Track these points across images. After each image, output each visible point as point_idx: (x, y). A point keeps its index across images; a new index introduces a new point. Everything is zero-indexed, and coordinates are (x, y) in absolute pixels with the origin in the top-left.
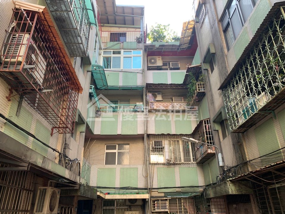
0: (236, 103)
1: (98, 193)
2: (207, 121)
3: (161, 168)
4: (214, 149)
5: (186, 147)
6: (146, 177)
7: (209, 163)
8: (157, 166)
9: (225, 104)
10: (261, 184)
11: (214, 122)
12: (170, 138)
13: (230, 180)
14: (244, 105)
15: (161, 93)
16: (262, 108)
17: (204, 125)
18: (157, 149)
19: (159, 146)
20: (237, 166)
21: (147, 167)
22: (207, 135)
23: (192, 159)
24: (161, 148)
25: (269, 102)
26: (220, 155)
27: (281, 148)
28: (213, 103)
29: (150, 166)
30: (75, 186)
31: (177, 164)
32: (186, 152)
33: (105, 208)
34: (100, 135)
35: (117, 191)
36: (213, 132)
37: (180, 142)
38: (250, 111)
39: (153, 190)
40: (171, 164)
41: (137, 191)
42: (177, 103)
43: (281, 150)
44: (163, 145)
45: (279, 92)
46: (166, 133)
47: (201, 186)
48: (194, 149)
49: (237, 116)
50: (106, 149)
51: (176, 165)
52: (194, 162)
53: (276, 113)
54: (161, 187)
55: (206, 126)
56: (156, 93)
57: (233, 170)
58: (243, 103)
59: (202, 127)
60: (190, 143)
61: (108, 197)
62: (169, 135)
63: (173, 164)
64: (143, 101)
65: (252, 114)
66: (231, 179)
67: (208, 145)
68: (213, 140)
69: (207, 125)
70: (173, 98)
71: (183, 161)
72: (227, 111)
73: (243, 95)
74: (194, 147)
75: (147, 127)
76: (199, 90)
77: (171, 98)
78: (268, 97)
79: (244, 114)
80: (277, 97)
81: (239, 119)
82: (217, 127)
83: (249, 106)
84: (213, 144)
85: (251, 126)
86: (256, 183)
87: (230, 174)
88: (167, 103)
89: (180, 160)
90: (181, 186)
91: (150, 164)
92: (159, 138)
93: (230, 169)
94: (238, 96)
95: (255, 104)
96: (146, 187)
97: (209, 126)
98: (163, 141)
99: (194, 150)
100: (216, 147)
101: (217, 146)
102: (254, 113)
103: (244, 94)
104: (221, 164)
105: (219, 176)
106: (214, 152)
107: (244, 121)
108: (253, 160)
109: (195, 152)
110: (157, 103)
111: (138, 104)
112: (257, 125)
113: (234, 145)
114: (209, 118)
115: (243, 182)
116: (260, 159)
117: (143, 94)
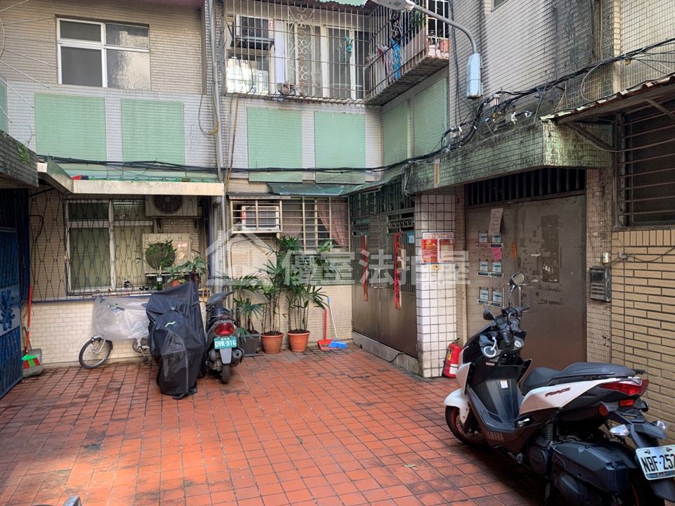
1: (42, 168)
3: (260, 109)
6: (212, 135)
8: (248, 103)
18: (252, 46)
19: (259, 35)
21: (214, 104)
23: (353, 90)
24: (265, 46)
26: (472, 63)
29: (226, 101)
31: (308, 101)
32: (339, 67)
33: (74, 225)
35: (113, 172)
37: (324, 32)
39: (235, 175)
40: (291, 99)
41: (182, 174)
44: (271, 36)
47: (370, 169)
51: (305, 105)
52: (359, 100)
54: (259, 167)
57: (528, 100)
63: (296, 100)
71: (326, 93)
89: (319, 90)
91: (224, 93)
96: (212, 166)
98: (271, 21)
104: (474, 89)
106: (446, 56)
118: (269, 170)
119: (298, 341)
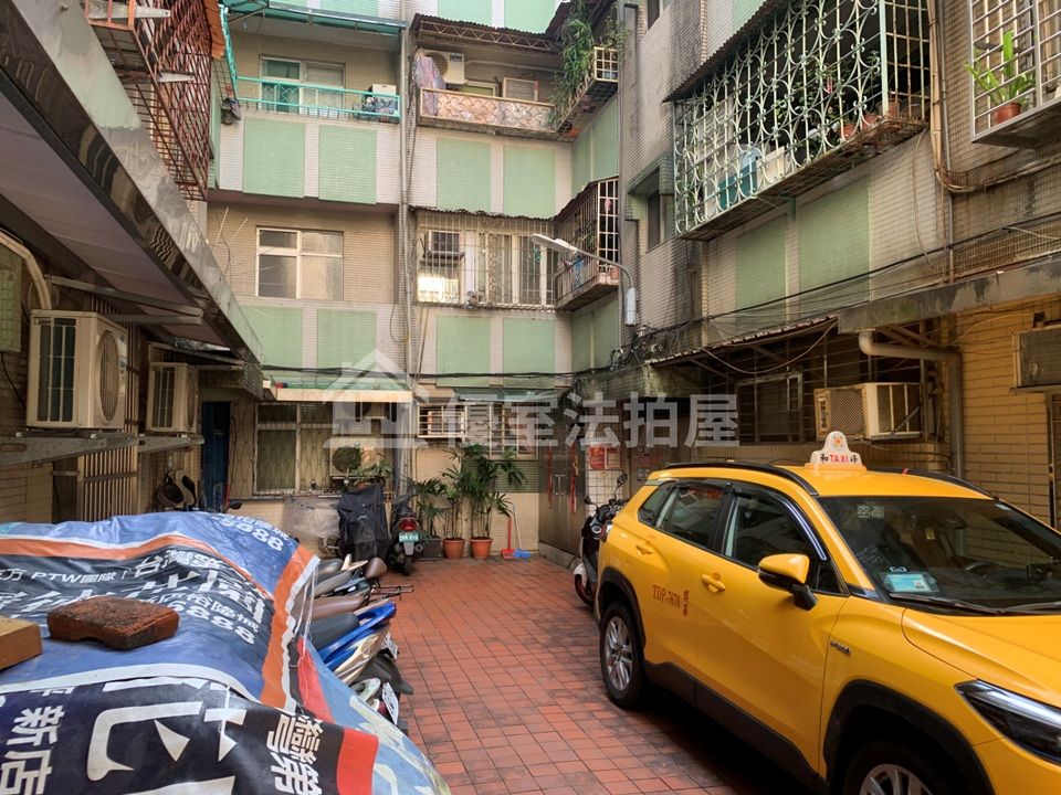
0: (706, 156)
1: (267, 384)
2: (611, 184)
3: (450, 316)
4: (615, 274)
5: (531, 260)
6: (403, 343)
7: (592, 312)
8: (438, 311)
9: (676, 149)
10: (723, 375)
11: (632, 193)
12: (484, 225)
13: (651, 364)
14: (726, 169)
15: (462, 56)
16: (769, 189)
17: (599, 197)
18: (443, 257)
19: (450, 249)
20: (675, 327)
21: (405, 312)
22: (603, 229)
23: (543, 295)
24: (456, 258)
25: (790, 178)
26: (631, 295)
27: (787, 295)
28: (636, 129)
29: (417, 309)
30: (232, 361)
31: (497, 308)
32: (530, 276)
33: (264, 427)
34: (241, 192)
35: (309, 379)
36: (624, 226)
37: (515, 242)
38: (739, 189)
39: (423, 381)
40: (480, 308)
42: (518, 105)
43: (787, 301)
44: (461, 250)
45: (816, 159)
46: (472, 209)
47: (560, 375)
48: (556, 266)
49: (701, 195)
50: (261, 244)
51: (495, 312)
52: (549, 306)
53: (798, 204)
54: (447, 372)
55: (603, 201)
56: (447, 55)
57: (660, 337)
58: (726, 162)
59: (592, 203)
60: (543, 249)
61: (283, 395)
62: (482, 214)
63: (485, 308)
64: (396, 81)
65: (742, 198)
66: (655, 361)
67: (601, 263)
68: (616, 248)
69: (607, 198)
70: (505, 79)
71: (516, 301)
72: (676, 174)
73: (730, 138)
74: (556, 261)
75: (410, 182)
76: (600, 75)
77: (496, 78)
78: (788, 164)
79: (722, 194)
80: (808, 169)
81: (706, 205)
82: (639, 211)
83: (740, 175)
84: (617, 261)
85: (733, 226)
86: (712, 373)
87: (653, 347)
88: (484, 101)
89: (509, 298)
90: (506, 372)
91: (415, 303)
92: (450, 221)
93: (652, 335)
94: (716, 138)
95: (754, 174)
97: (612, 201)
98: (461, 235)
99: (555, 271)
100: (622, 270)
101: (628, 267)
102: (748, 198)
103: (734, 138)
104: (631, 319)
105: (619, 351)
106: (616, 282)
107: (718, 214)
108: (719, 316)
109: (556, 275)
110: (450, 97)
111: (378, 89)
112: (748, 226)
113: (675, 270)
114: (617, 177)
115: (681, 370)
116: (734, 315)
117: (400, 53)
118: (456, 375)
119: (481, 547)
